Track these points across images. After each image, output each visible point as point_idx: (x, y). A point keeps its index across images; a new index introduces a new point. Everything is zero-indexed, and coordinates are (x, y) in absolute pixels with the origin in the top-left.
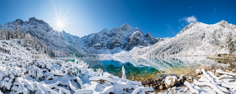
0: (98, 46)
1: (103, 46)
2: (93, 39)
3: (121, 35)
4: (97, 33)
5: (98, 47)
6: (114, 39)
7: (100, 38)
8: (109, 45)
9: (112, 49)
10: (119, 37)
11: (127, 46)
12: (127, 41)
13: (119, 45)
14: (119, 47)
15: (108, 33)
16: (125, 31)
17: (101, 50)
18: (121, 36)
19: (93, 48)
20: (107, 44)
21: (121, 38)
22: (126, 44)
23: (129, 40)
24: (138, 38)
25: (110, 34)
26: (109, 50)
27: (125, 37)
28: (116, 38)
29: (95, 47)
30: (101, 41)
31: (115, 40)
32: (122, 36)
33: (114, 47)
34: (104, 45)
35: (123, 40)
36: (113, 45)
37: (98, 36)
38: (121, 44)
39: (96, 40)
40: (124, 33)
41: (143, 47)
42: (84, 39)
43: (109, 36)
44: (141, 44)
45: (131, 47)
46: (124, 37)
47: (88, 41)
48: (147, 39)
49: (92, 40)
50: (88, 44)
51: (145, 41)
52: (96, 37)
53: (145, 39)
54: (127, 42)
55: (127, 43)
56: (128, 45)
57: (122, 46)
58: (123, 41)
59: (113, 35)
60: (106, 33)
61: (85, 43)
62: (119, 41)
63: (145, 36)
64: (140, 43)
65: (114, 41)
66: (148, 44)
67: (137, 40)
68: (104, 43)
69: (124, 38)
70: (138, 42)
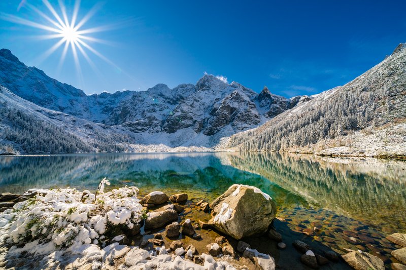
0: (138, 124)
1: (150, 125)
2: (128, 105)
3: (197, 101)
4: (140, 92)
5: (139, 127)
6: (178, 110)
7: (145, 105)
8: (167, 123)
9: (173, 132)
10: (191, 106)
11: (209, 126)
12: (210, 114)
13: (190, 122)
14: (191, 129)
15: (167, 95)
16: (206, 91)
17: (146, 135)
18: (195, 103)
19: (124, 128)
20: (161, 119)
21: (197, 108)
22: (206, 120)
23: (213, 112)
24: (235, 105)
25: (172, 97)
26: (165, 134)
27: (206, 105)
28: (185, 108)
29: (130, 125)
30: (149, 112)
31: (182, 110)
32: (198, 104)
33: (179, 128)
34: (155, 122)
35: (202, 112)
36: (177, 124)
37: (141, 99)
38: (196, 121)
39: (136, 108)
40: (203, 97)
41: (246, 125)
42: (101, 100)
43: (169, 102)
44: (243, 120)
45: (218, 128)
46: (203, 104)
47: (112, 109)
48: (261, 106)
49: (125, 108)
50: (112, 116)
51: (254, 112)
52: (136, 101)
53: (255, 107)
54: (208, 116)
55: (208, 119)
56: (211, 123)
57: (197, 125)
58: (199, 114)
59: (178, 100)
60: (162, 95)
61: (102, 113)
62: (191, 115)
63: (255, 99)
64: (239, 117)
65: (179, 114)
66: (263, 118)
67: (232, 110)
68: (154, 119)
69: (202, 107)
70: (236, 114)
